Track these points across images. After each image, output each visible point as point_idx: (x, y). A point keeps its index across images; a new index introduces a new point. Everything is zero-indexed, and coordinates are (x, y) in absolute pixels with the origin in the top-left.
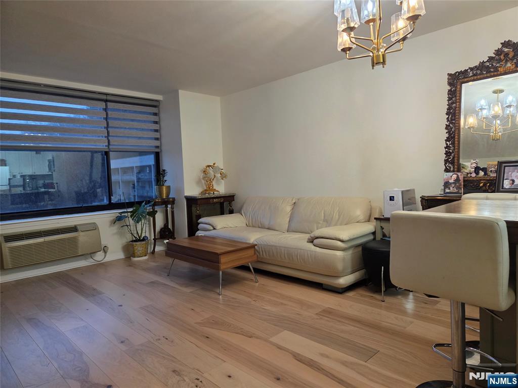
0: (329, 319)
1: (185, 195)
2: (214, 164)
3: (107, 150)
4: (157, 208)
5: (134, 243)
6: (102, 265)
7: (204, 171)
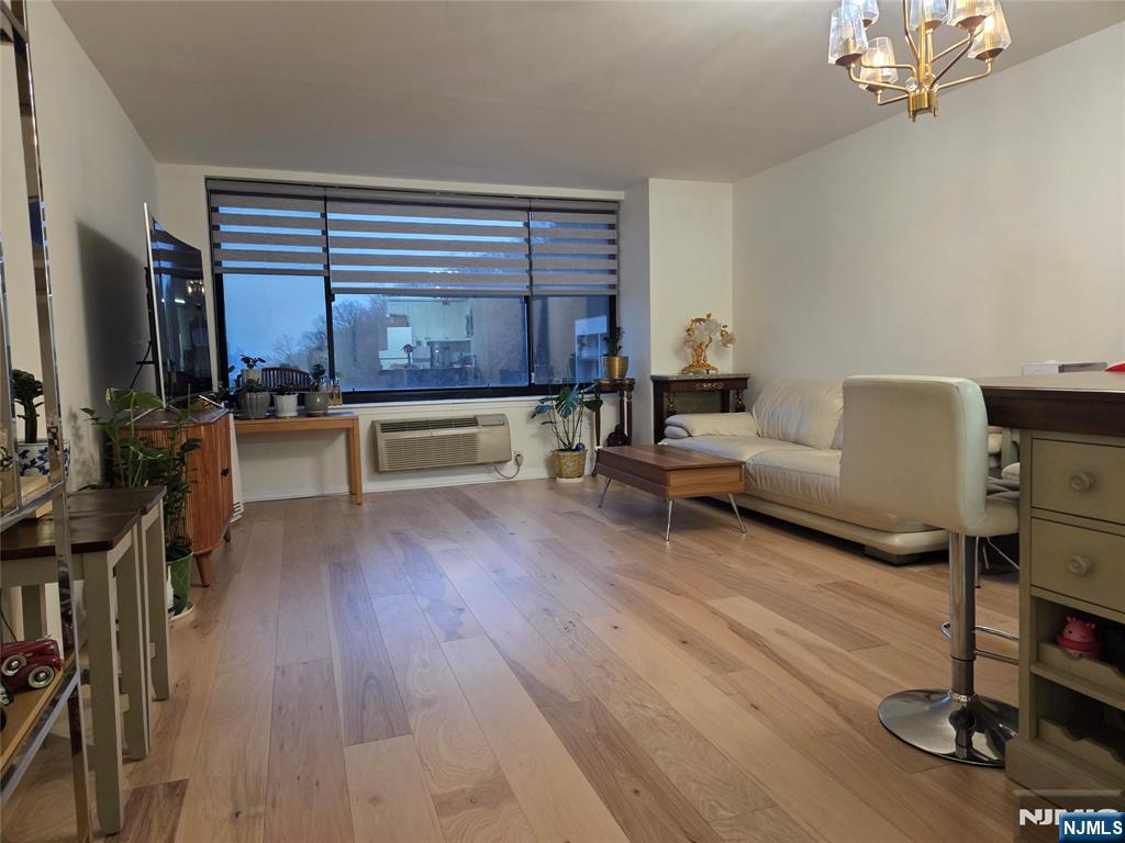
0: (831, 593)
1: (653, 374)
2: (709, 316)
3: (528, 294)
4: (603, 397)
5: (562, 454)
6: (511, 484)
7: (688, 330)
